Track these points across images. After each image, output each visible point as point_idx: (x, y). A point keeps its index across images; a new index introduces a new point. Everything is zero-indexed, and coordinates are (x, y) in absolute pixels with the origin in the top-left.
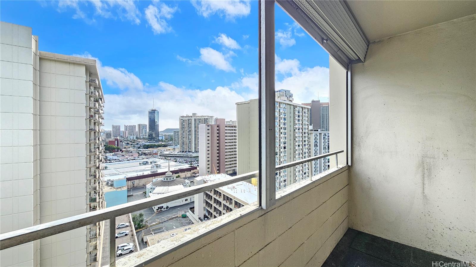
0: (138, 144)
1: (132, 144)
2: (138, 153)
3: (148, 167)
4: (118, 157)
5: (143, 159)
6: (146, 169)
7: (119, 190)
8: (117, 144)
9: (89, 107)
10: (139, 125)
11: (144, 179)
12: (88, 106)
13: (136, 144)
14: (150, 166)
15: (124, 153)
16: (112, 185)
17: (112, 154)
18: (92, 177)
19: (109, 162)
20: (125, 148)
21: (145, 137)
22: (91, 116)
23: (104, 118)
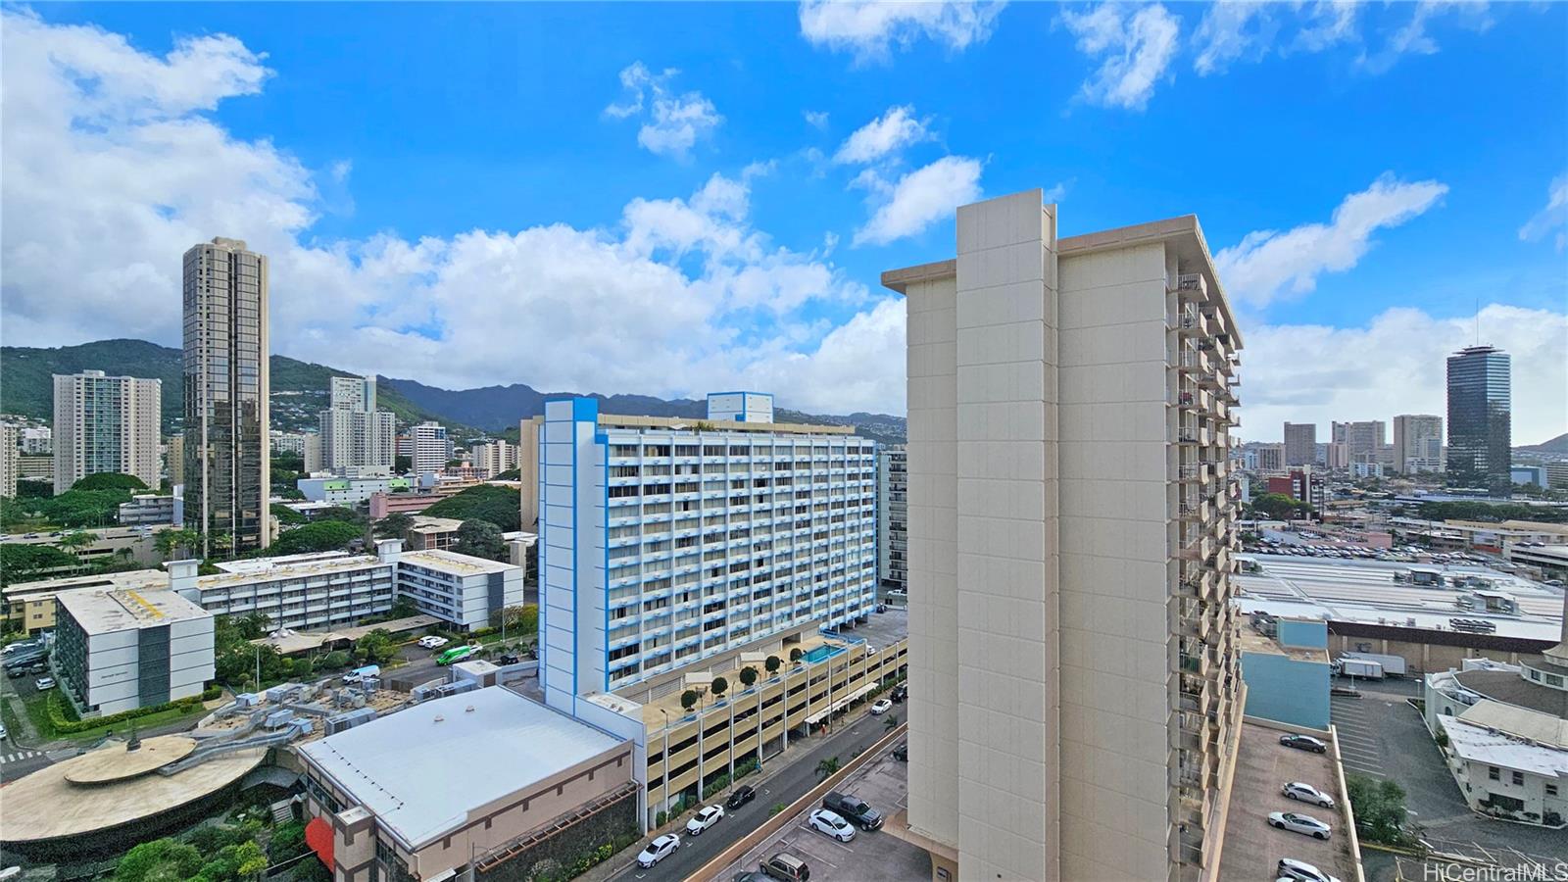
0: (1391, 497)
1: (1362, 497)
2: (1393, 534)
3: (1445, 599)
4: (1301, 537)
5: (1415, 560)
6: (1430, 605)
7: (1299, 658)
8: (1298, 490)
9: (1177, 370)
10: (1401, 422)
11: (1416, 647)
12: (1174, 368)
13: (1384, 497)
14: (1454, 596)
15: (1326, 528)
16: (1270, 634)
17: (1279, 524)
18: (1189, 591)
19: (1269, 553)
20: (1332, 508)
21: (1431, 469)
22: (1186, 398)
23: (1240, 402)
